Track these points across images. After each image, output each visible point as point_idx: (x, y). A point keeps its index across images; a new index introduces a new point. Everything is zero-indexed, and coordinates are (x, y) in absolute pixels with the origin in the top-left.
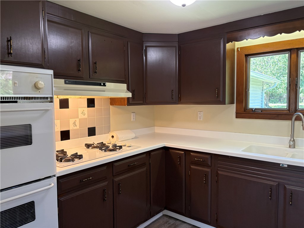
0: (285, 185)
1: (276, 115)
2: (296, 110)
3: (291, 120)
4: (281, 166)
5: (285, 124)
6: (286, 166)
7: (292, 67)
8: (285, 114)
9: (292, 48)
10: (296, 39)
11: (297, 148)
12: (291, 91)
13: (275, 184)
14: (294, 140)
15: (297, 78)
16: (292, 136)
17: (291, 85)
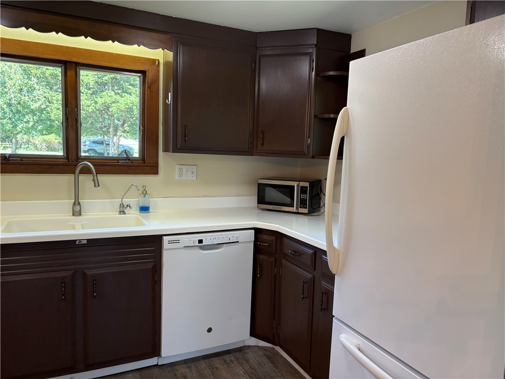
0: (85, 271)
1: (48, 166)
2: (79, 159)
3: (74, 173)
4: (77, 243)
5: (64, 180)
6: (85, 242)
7: (69, 90)
8: (63, 165)
9: (68, 60)
10: (74, 48)
11: (84, 215)
12: (70, 128)
13: (70, 273)
14: (79, 204)
15: (77, 108)
16: (77, 197)
17: (69, 119)
